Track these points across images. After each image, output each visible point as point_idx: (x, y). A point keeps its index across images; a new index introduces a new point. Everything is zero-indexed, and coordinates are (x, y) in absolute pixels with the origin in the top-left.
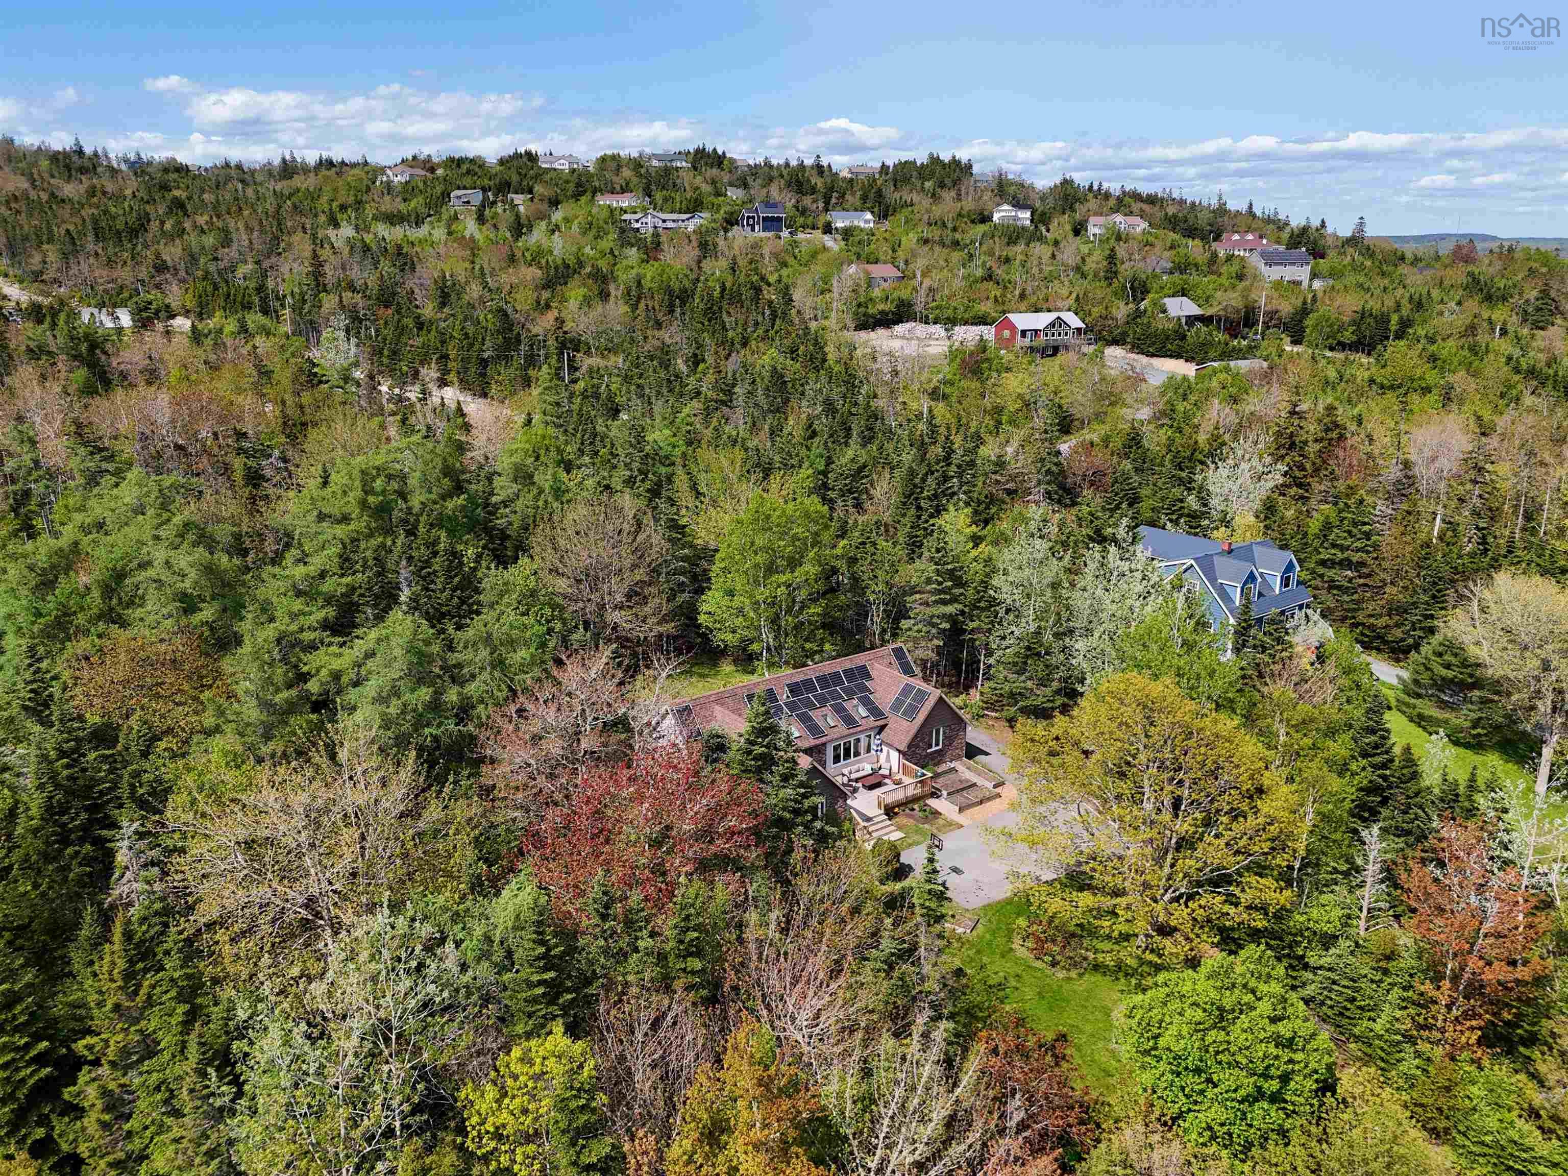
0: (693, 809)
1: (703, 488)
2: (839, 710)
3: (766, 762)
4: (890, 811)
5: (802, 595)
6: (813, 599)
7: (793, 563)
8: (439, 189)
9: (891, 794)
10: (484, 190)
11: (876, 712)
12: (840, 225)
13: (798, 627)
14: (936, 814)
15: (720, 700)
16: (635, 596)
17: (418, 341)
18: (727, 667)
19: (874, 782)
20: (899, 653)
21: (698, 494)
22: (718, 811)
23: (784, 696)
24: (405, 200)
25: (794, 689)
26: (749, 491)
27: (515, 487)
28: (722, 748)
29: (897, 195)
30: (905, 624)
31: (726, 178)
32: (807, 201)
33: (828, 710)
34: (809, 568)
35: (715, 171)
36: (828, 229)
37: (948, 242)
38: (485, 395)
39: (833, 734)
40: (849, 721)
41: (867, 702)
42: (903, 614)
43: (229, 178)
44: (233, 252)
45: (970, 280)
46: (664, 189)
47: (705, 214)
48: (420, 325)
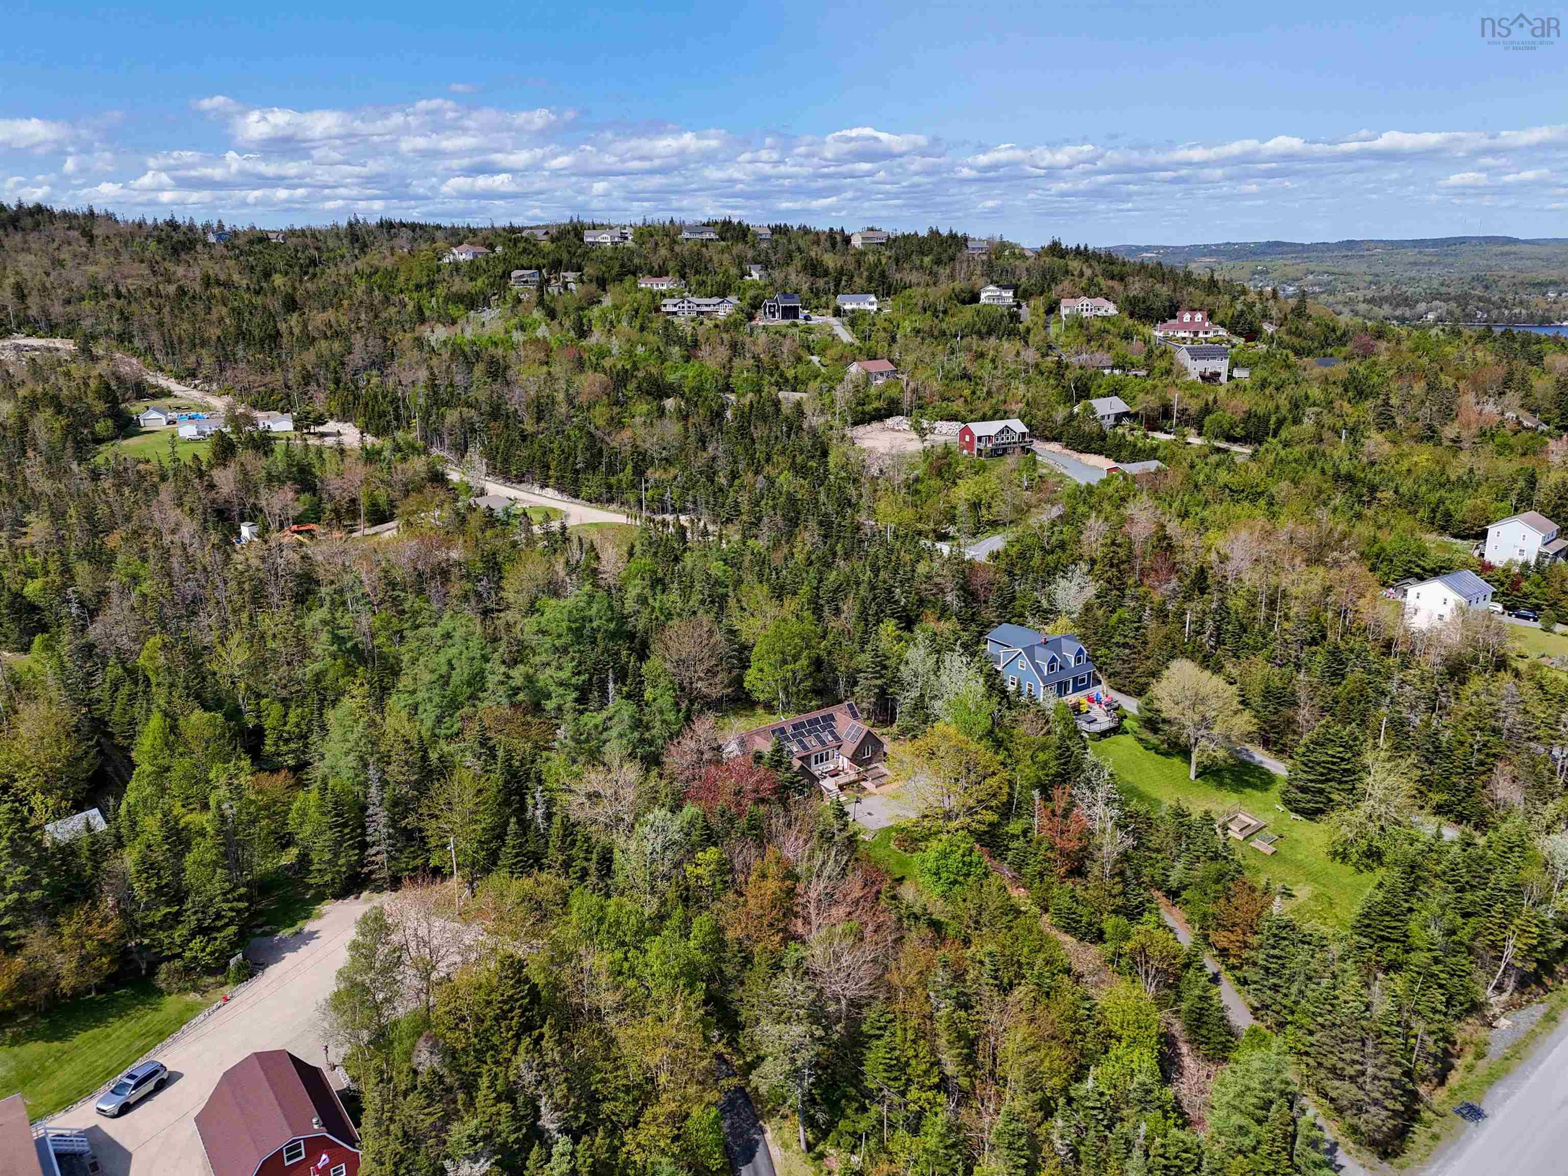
0: (751, 781)
1: (745, 605)
2: (818, 737)
3: (779, 763)
4: (841, 788)
5: (800, 675)
6: (806, 677)
7: (796, 659)
8: (500, 270)
9: (843, 779)
10: (539, 268)
11: (837, 738)
12: (848, 307)
13: (798, 693)
14: (864, 789)
15: (758, 733)
16: (711, 672)
17: (525, 453)
18: (760, 711)
19: (835, 774)
20: (850, 707)
21: (743, 609)
22: (760, 782)
23: (790, 731)
24: (471, 279)
25: (795, 727)
26: (771, 610)
27: (637, 607)
28: (761, 757)
29: (898, 276)
30: (856, 689)
31: (750, 254)
32: (821, 283)
33: (812, 738)
34: (804, 662)
35: (741, 246)
36: (838, 312)
37: (936, 333)
38: (577, 496)
39: (814, 750)
40: (823, 743)
41: (832, 733)
42: (856, 683)
43: (306, 247)
44: (357, 358)
45: (948, 378)
46: (697, 272)
47: (733, 299)
48: (524, 438)
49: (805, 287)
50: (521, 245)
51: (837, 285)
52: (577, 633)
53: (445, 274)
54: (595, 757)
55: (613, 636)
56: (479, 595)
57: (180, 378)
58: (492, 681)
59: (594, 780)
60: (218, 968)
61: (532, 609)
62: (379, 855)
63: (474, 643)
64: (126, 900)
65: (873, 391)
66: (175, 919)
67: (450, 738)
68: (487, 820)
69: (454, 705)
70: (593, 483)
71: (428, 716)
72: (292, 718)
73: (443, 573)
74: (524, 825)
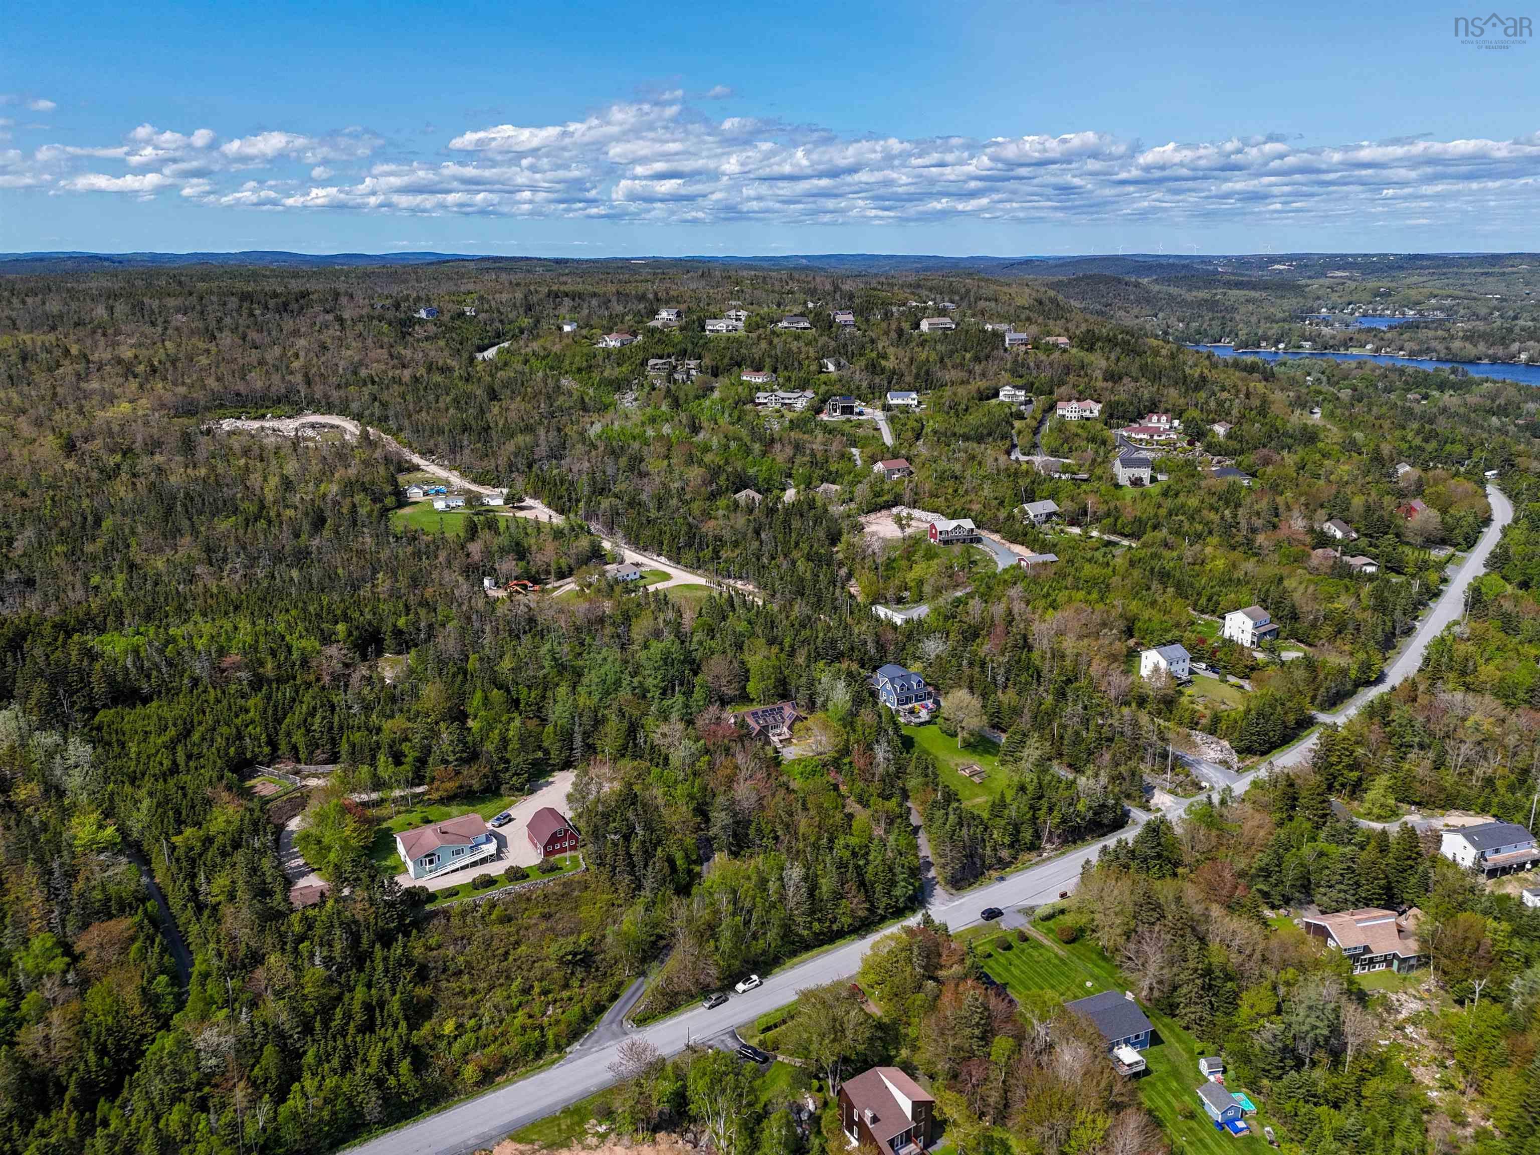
0: (729, 732)
2: (774, 717)
4: (780, 741)
5: (771, 686)
6: (774, 687)
7: (770, 678)
8: (640, 358)
9: (782, 737)
10: (669, 357)
11: (783, 718)
12: (894, 402)
13: (768, 695)
14: (791, 742)
16: (730, 683)
18: (751, 703)
19: (778, 734)
20: (793, 703)
22: (733, 733)
23: (760, 713)
24: (619, 366)
25: (763, 712)
27: (698, 646)
29: (939, 374)
30: (798, 695)
32: (877, 381)
33: (771, 717)
34: (775, 680)
36: (885, 407)
39: (771, 723)
40: (776, 720)
41: (781, 715)
42: (798, 692)
43: (492, 320)
44: (542, 450)
45: (942, 477)
46: (786, 368)
47: (809, 394)
48: (649, 522)
49: (865, 384)
50: (657, 336)
51: (889, 383)
52: (665, 660)
53: (600, 358)
54: (666, 719)
55: (683, 662)
56: (619, 636)
57: (422, 454)
58: (625, 683)
59: (665, 728)
60: (521, 789)
61: (646, 646)
62: (577, 753)
63: (617, 664)
64: (489, 761)
65: (886, 487)
66: (507, 769)
67: (605, 708)
68: (620, 742)
69: (608, 693)
70: (689, 556)
71: (596, 698)
72: (533, 695)
73: (601, 620)
74: (635, 745)
